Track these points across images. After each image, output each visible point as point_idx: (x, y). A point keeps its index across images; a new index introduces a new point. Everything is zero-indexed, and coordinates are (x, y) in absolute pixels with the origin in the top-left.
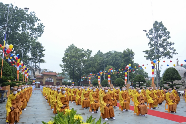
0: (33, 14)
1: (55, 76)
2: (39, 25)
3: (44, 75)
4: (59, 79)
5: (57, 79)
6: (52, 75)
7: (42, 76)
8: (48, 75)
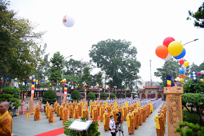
0: (125, 41)
1: (156, 88)
2: (132, 48)
3: (146, 89)
4: (161, 92)
5: (158, 92)
6: (153, 89)
7: (144, 90)
8: (149, 89)
